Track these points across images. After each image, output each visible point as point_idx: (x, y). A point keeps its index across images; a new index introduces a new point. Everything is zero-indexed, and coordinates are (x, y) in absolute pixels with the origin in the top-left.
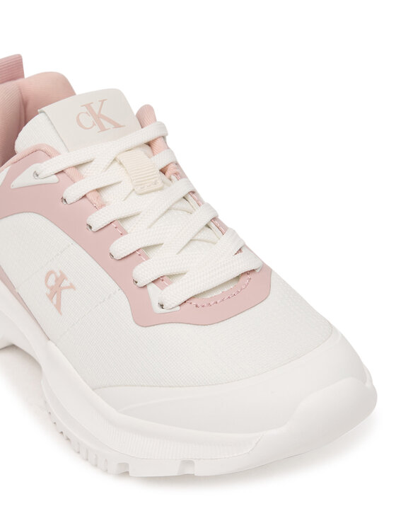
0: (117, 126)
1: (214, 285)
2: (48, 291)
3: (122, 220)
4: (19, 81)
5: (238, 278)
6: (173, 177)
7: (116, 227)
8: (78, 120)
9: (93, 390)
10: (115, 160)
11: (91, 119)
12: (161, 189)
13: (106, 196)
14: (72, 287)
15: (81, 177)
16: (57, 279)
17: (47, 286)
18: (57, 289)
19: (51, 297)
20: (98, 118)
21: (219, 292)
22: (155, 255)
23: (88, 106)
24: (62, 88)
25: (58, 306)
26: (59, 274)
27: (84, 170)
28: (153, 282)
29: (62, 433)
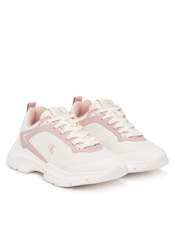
0: (65, 114)
1: (91, 145)
2: (49, 149)
3: (69, 132)
4: (35, 108)
5: (95, 145)
6: (79, 125)
7: (67, 133)
8: (56, 111)
9: (62, 169)
10: (66, 120)
11: (59, 111)
12: (77, 127)
13: (64, 127)
14: (56, 147)
15: (58, 123)
16: (52, 146)
17: (49, 148)
18: (51, 149)
19: (50, 151)
20: (61, 112)
21: (92, 147)
22: (77, 139)
23: (58, 109)
24: (45, 109)
25: (52, 153)
26: (52, 145)
27: (59, 122)
28: (77, 144)
29: (49, 182)
